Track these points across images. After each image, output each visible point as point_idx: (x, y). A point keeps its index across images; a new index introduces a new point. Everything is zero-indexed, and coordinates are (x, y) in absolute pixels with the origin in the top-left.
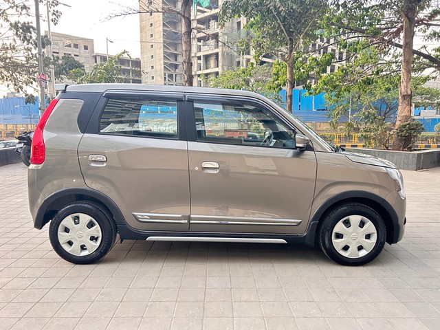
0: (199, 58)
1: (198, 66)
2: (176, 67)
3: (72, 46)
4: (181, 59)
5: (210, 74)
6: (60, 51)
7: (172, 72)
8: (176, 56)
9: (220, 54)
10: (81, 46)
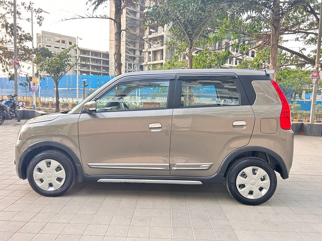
0: (149, 53)
1: (148, 58)
2: (134, 58)
3: (61, 41)
4: (138, 53)
5: (157, 64)
6: (52, 45)
7: (131, 62)
8: (134, 51)
9: (164, 50)
10: (67, 42)
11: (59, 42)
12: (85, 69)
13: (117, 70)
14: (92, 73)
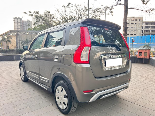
10: (138, 20)
11: (134, 20)
12: (147, 33)
13: (124, 31)
14: (151, 34)
